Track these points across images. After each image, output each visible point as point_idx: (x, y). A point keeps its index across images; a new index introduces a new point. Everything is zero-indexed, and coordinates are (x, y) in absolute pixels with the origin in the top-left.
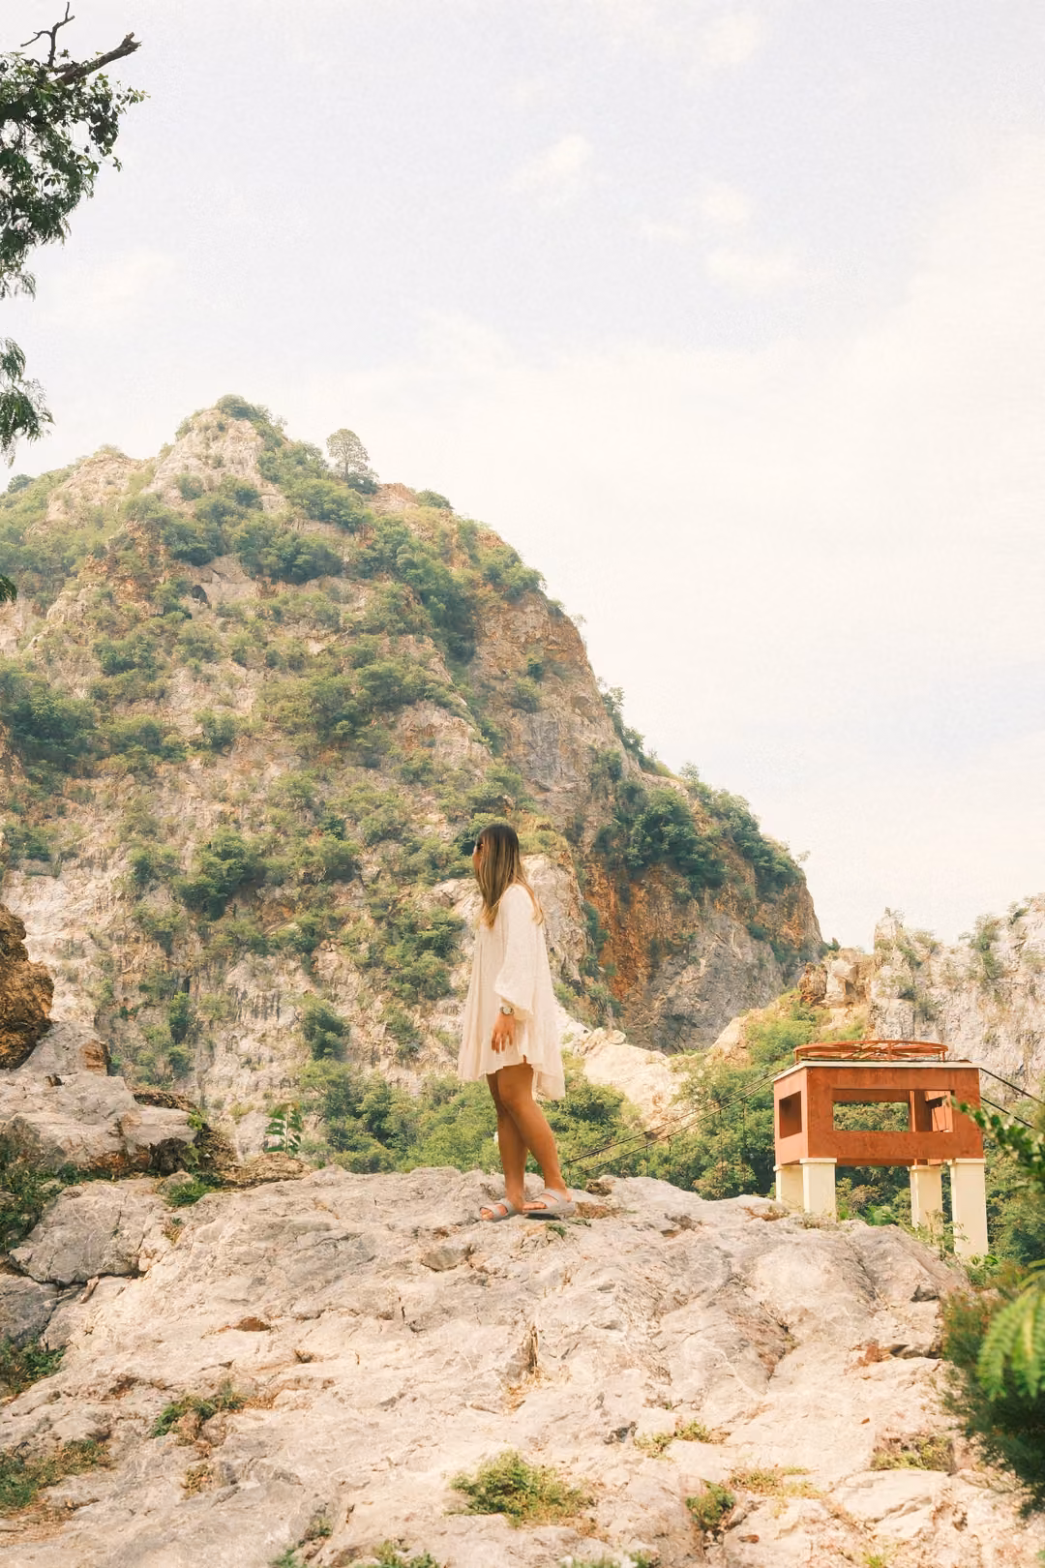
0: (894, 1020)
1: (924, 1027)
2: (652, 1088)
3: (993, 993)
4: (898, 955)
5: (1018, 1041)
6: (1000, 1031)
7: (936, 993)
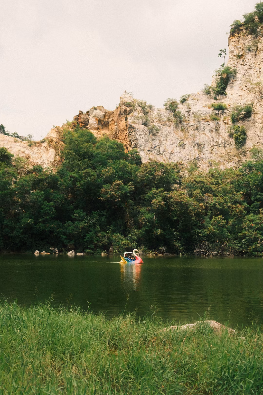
0: (141, 133)
1: (153, 138)
2: (23, 152)
3: (180, 128)
4: (139, 108)
5: (194, 147)
6: (186, 142)
7: (157, 125)
